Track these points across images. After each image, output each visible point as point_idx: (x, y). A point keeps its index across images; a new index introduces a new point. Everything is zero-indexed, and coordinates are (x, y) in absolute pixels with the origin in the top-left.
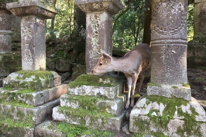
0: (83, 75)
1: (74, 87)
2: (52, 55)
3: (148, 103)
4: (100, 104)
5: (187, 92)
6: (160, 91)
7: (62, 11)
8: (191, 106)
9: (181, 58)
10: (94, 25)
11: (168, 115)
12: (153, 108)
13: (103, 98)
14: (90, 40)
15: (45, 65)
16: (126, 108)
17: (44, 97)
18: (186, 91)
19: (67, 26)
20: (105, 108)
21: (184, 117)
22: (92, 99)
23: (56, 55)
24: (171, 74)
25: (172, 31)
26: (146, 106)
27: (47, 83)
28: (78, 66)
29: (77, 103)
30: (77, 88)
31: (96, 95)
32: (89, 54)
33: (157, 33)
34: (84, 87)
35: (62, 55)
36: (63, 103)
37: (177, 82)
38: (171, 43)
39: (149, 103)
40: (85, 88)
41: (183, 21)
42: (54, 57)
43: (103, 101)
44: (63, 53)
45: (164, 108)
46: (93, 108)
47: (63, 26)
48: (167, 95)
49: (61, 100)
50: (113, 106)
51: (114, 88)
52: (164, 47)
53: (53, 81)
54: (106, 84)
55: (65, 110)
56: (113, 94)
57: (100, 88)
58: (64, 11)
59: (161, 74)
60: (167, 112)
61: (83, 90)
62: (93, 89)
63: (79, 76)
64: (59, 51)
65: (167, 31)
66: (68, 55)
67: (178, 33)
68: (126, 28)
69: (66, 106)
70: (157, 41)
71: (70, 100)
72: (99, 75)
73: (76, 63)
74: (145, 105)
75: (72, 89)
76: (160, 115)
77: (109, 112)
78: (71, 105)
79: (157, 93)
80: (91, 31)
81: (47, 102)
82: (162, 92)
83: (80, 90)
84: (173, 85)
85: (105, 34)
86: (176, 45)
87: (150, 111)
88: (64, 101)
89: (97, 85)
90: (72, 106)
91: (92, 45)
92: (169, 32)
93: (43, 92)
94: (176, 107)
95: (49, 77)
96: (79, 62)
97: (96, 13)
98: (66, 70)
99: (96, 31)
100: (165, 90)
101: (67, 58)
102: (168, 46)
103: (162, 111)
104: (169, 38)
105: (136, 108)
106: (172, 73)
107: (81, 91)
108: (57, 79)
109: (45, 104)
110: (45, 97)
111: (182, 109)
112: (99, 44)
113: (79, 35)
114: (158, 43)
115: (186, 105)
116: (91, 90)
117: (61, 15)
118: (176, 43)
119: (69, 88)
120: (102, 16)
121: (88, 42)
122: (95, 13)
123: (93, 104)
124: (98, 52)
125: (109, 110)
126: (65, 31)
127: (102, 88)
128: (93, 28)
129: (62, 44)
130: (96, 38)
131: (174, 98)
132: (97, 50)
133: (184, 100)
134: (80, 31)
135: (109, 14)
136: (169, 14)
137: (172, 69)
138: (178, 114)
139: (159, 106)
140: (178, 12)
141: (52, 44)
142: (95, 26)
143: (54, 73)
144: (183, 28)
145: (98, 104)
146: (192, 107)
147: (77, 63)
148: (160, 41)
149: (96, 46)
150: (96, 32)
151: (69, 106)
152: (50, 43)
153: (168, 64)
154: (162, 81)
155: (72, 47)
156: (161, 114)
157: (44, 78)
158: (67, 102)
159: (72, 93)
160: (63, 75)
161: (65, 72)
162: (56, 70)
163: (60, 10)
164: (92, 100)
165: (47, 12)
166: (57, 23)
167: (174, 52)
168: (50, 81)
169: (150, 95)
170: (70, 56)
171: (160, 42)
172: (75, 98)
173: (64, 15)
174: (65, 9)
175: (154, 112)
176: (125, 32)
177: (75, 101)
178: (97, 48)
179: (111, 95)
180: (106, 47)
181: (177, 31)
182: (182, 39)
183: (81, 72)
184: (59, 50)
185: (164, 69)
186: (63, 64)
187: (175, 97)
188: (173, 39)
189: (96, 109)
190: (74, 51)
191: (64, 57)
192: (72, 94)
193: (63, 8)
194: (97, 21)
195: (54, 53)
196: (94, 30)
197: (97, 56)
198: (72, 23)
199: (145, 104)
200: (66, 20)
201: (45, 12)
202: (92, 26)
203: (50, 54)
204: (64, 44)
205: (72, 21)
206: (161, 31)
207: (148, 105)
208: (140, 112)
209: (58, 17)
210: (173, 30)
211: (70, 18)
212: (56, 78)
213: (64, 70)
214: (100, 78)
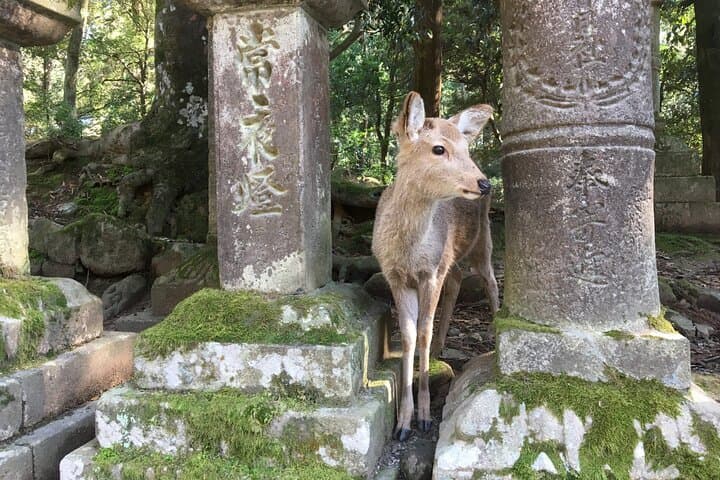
0: (203, 293)
1: (163, 353)
2: (67, 208)
3: (508, 414)
4: (289, 426)
5: (672, 355)
6: (558, 355)
7: (110, 43)
8: (696, 416)
9: (638, 204)
10: (250, 67)
11: (607, 467)
12: (533, 435)
13: (304, 397)
14: (234, 133)
15: (25, 253)
16: (400, 431)
17: (20, 405)
18: (669, 351)
19: (130, 97)
20: (314, 446)
21: (677, 472)
22: (251, 407)
23: (80, 203)
24: (600, 277)
25: (598, 91)
26: (501, 427)
27: (33, 336)
28: (176, 248)
29: (181, 427)
30: (177, 357)
31: (267, 386)
32: (231, 198)
33: (532, 99)
34: (211, 350)
35: (109, 206)
36: (109, 434)
37: (626, 312)
38: (599, 141)
39: (515, 412)
40: (215, 354)
41: (639, 48)
42: (74, 214)
43: (302, 414)
44: (111, 196)
45: (583, 431)
46: (258, 448)
47: (112, 98)
48: (587, 371)
49: (99, 419)
50: (350, 434)
51: (351, 347)
52: (567, 159)
53: (64, 322)
54: (314, 330)
55: (120, 466)
56: (349, 374)
57: (284, 353)
58: (115, 41)
59: (558, 279)
60: (599, 451)
61: (204, 366)
62: (253, 356)
63: (187, 301)
64: (94, 187)
65: (578, 89)
66: (133, 206)
67: (623, 97)
68: (347, 106)
69: (127, 445)
70: (535, 136)
71: (144, 414)
72: (278, 290)
73: (169, 237)
74: (495, 422)
75: (155, 362)
76: (571, 469)
77: (333, 463)
78: (147, 441)
79: (545, 363)
80: (238, 96)
81: (35, 427)
82: (565, 357)
83: (194, 365)
84: (609, 326)
85: (301, 107)
86: (615, 151)
87: (523, 448)
88: (113, 423)
89: (271, 338)
90: (153, 443)
91: (244, 159)
92: (586, 95)
93: (13, 381)
94: (637, 424)
95: (45, 306)
96: (180, 233)
97: (258, 15)
98: (125, 265)
99: (262, 96)
100: (580, 347)
101: (131, 218)
102: (585, 153)
103: (578, 445)
104: (588, 121)
105: (457, 436)
106: (602, 274)
107: (199, 369)
108: (85, 314)
109: (24, 437)
110: (24, 403)
111: (664, 434)
112: (274, 153)
113: (180, 122)
114: (541, 143)
115: (675, 414)
116: (245, 362)
117: (107, 53)
118: (616, 140)
119: (140, 358)
120: (284, 26)
121: (225, 145)
122: (253, 13)
123: (257, 429)
124: (270, 188)
125: (332, 455)
126: (124, 116)
127: (294, 352)
128: (248, 83)
129: (109, 161)
130: (263, 125)
131: (620, 383)
132: (266, 177)
133: (661, 387)
134: (181, 108)
135: (316, 23)
136: (585, 16)
137: (602, 253)
138: (647, 458)
139: (561, 422)
140: (621, 7)
141: (65, 160)
142: (256, 70)
143: (69, 287)
144: (641, 78)
145: (280, 428)
146: (703, 418)
147: (173, 234)
148: (547, 135)
149: (263, 160)
150: (261, 100)
151: (138, 444)
152: (58, 156)
153: (585, 231)
154: (564, 310)
155: (150, 171)
156: (574, 461)
157: (15, 313)
158: (129, 426)
159: (154, 379)
160: (114, 290)
161: (122, 276)
162: (84, 267)
163: (101, 38)
164: (249, 411)
165: (29, 13)
166: (93, 86)
167: (612, 180)
168: (47, 323)
169: (515, 375)
170: (144, 207)
171: (550, 140)
172: (167, 405)
173: (116, 56)
174: (122, 34)
175: (543, 455)
176: (344, 120)
177: (170, 420)
178: (268, 171)
179: (341, 381)
180: (307, 164)
181: (620, 91)
182: (638, 124)
183: (193, 274)
184: (97, 185)
185: (570, 258)
186: (112, 243)
187: (622, 377)
188: (604, 124)
189: (269, 453)
190: (161, 189)
191: (116, 215)
192: (151, 384)
193: (114, 28)
194: (263, 47)
195: (71, 198)
196: (252, 91)
197: (268, 205)
198: (150, 87)
199: (498, 415)
200: (125, 74)
201: (21, 11)
202: (240, 72)
203: (58, 201)
204: (115, 161)
205: (149, 76)
206: (551, 89)
207: (509, 421)
208: (480, 457)
209: (93, 64)
210: (601, 85)
211: (141, 67)
212: (78, 310)
213: (117, 267)
214: (285, 303)
